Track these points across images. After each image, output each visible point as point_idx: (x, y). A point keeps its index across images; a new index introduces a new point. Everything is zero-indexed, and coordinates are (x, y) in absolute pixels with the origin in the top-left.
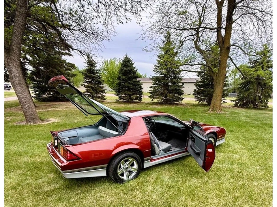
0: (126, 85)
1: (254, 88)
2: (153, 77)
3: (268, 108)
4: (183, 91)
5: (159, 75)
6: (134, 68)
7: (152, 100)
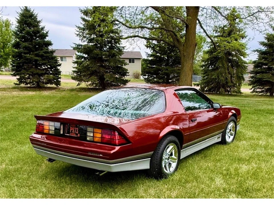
0: (31, 57)
1: (224, 66)
2: (78, 46)
3: (241, 94)
4: (127, 70)
5: (86, 43)
6: (42, 29)
7: (79, 84)
